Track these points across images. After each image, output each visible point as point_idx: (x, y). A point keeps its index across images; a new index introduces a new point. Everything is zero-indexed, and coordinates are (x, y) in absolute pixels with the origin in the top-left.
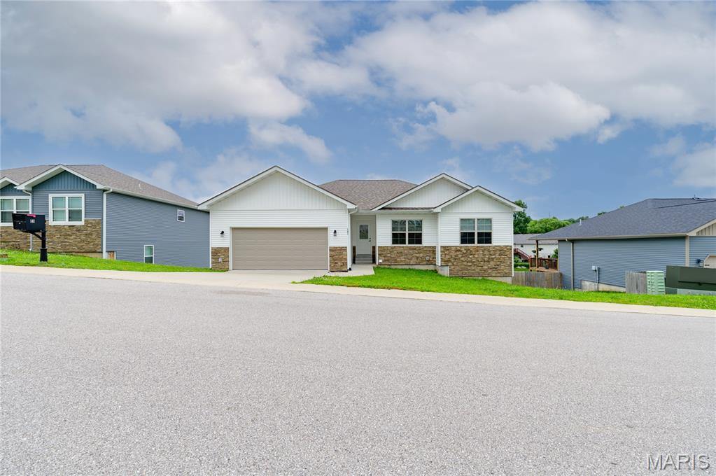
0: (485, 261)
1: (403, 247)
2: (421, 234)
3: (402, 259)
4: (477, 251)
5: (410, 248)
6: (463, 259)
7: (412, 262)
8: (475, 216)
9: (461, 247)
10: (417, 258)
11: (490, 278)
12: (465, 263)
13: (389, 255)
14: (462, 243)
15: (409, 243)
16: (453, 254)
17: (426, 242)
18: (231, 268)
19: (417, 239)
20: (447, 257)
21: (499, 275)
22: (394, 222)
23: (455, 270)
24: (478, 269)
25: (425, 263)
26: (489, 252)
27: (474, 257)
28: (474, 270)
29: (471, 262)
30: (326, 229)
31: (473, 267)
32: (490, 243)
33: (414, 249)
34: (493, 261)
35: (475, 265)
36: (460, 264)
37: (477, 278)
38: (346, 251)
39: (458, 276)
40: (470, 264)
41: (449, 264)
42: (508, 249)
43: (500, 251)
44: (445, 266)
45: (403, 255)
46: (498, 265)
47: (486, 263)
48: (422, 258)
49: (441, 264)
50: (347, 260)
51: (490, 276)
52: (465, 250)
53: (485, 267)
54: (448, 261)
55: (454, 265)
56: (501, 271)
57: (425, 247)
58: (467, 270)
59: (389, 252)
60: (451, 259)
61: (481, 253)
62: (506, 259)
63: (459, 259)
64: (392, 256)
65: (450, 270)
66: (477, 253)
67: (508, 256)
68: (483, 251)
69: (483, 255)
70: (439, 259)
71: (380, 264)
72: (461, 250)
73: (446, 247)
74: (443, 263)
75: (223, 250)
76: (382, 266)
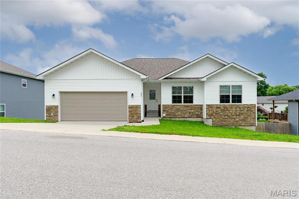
0: (237, 115)
1: (180, 105)
2: (193, 96)
3: (179, 113)
4: (232, 108)
5: (185, 106)
6: (222, 114)
7: (186, 116)
8: (230, 84)
9: (220, 105)
10: (190, 113)
11: (240, 127)
12: (223, 117)
13: (170, 111)
14: (221, 103)
15: (184, 103)
16: (215, 110)
17: (196, 101)
18: (59, 119)
19: (189, 99)
20: (211, 112)
21: (247, 125)
22: (174, 88)
23: (216, 122)
24: (232, 121)
25: (195, 116)
26: (240, 108)
27: (229, 112)
28: (229, 121)
29: (227, 116)
30: (126, 93)
31: (228, 119)
32: (241, 102)
33: (188, 106)
34: (243, 115)
35: (230, 118)
36: (219, 117)
37: (231, 127)
38: (140, 108)
39: (218, 125)
40: (227, 117)
41: (212, 117)
42: (253, 107)
43: (248, 108)
44: (209, 118)
45: (180, 111)
46: (246, 118)
47: (238, 117)
48: (193, 113)
49: (206, 117)
50: (140, 114)
51: (240, 125)
52: (223, 107)
53: (237, 119)
54: (211, 115)
55: (215, 118)
56: (248, 122)
57: (195, 105)
58: (224, 121)
59: (170, 109)
60: (213, 114)
61: (234, 109)
62: (251, 113)
63: (219, 113)
64: (172, 112)
65: (213, 121)
66: (231, 109)
67: (253, 111)
68: (236, 108)
69: (236, 111)
70: (205, 114)
71: (164, 117)
72: (221, 107)
73: (209, 105)
74: (208, 116)
75: (54, 107)
76: (165, 119)
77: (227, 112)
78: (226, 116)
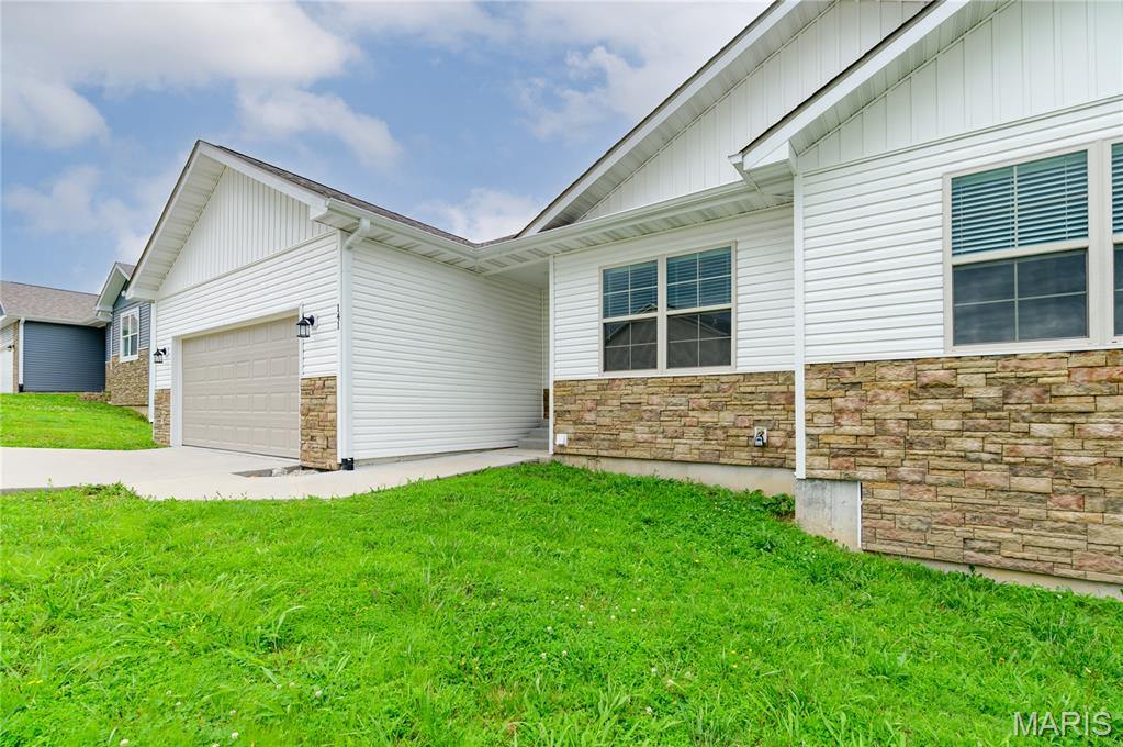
1: (645, 381)
2: (727, 313)
3: (641, 432)
5: (675, 386)
6: (971, 444)
7: (681, 451)
9: (955, 365)
10: (707, 430)
12: (995, 476)
13: (590, 417)
14: (959, 339)
15: (670, 365)
16: (892, 409)
17: (752, 351)
20: (850, 426)
25: (744, 455)
27: (1076, 431)
28: (1078, 529)
29: (1047, 466)
31: (1066, 507)
33: (695, 387)
35: (1084, 494)
36: (946, 477)
38: (335, 393)
39: (929, 554)
40: (1043, 484)
41: (861, 473)
44: (834, 480)
45: (646, 416)
48: (733, 432)
49: (809, 468)
50: (335, 427)
52: (989, 382)
54: (853, 452)
55: (897, 481)
57: (748, 376)
58: (1009, 525)
59: (589, 404)
60: (876, 444)
63: (942, 442)
64: (601, 421)
65: (870, 511)
66: (1105, 403)
70: (800, 442)
71: (561, 452)
72: (962, 380)
73: (837, 367)
74: (820, 461)
75: (164, 396)
76: (569, 461)
77: (1039, 429)
78: (1037, 475)
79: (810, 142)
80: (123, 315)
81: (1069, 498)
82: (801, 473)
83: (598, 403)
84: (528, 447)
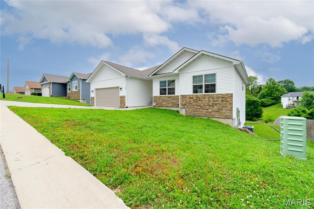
0: (210, 106)
1: (165, 96)
2: (174, 88)
3: (165, 103)
4: (204, 98)
5: (169, 97)
6: (194, 104)
7: (169, 106)
8: (203, 73)
9: (193, 95)
10: (172, 103)
11: (214, 119)
12: (196, 107)
13: (158, 101)
14: (193, 93)
15: (168, 94)
16: (188, 100)
17: (176, 94)
18: (95, 105)
19: (172, 91)
20: (184, 102)
21: (221, 117)
22: (161, 82)
23: (189, 111)
24: (204, 112)
25: (176, 106)
26: (213, 98)
27: (202, 102)
28: (202, 112)
29: (200, 106)
30: (119, 87)
32: (215, 92)
33: (171, 97)
34: (216, 106)
35: (202, 108)
36: (192, 107)
37: (204, 118)
38: (125, 98)
39: (191, 115)
40: (199, 108)
41: (185, 107)
42: (229, 96)
43: (222, 98)
44: (183, 108)
45: (165, 101)
46: (220, 109)
47: (211, 107)
48: (175, 103)
50: (125, 103)
51: (213, 117)
52: (195, 97)
53: (210, 110)
54: (185, 105)
55: (188, 108)
56: (223, 114)
57: (177, 96)
58: (197, 112)
59: (158, 99)
60: (187, 104)
61: (207, 99)
62: (227, 104)
63: (192, 104)
64: (160, 102)
65: (186, 111)
66: (204, 100)
67: (229, 102)
68: (208, 98)
69: (209, 101)
70: (180, 104)
71: (154, 106)
72: (193, 97)
73: (183, 95)
74: (182, 106)
75: (93, 98)
76: (155, 107)
77: (199, 102)
79: (181, 70)
80: (73, 82)
81: (201, 109)
82: (180, 107)
83: (159, 99)
84: (150, 106)
